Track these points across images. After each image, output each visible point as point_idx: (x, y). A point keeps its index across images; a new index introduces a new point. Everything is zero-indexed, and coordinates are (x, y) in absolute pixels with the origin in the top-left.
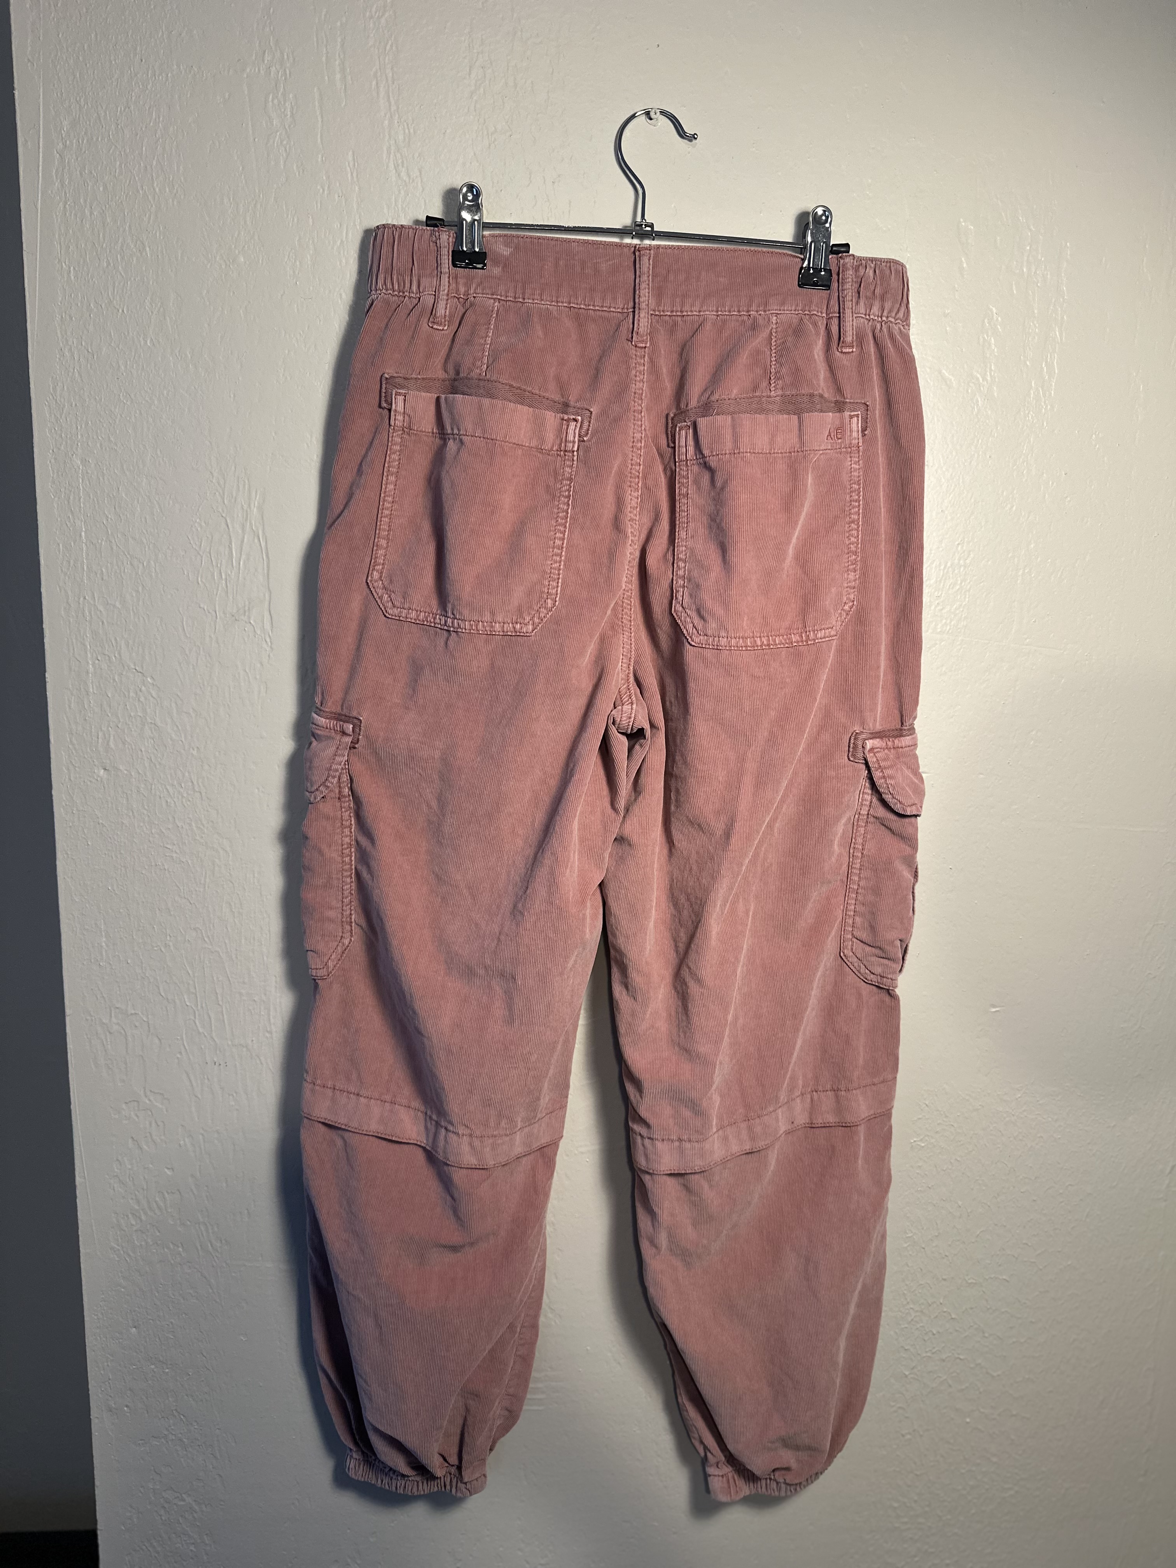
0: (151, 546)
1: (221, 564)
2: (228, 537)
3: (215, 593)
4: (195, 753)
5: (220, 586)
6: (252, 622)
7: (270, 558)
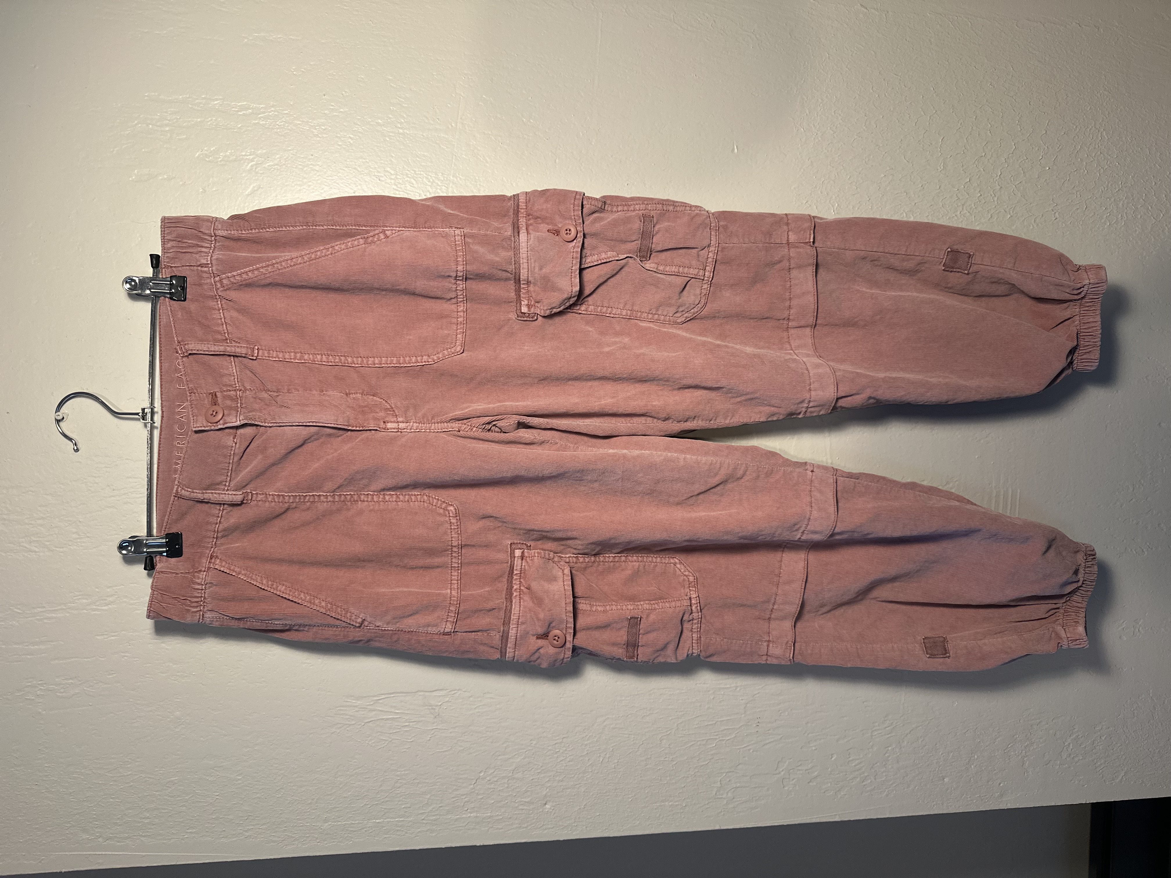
0: (386, 775)
2: (379, 721)
3: (419, 730)
4: (534, 742)
6: (440, 704)
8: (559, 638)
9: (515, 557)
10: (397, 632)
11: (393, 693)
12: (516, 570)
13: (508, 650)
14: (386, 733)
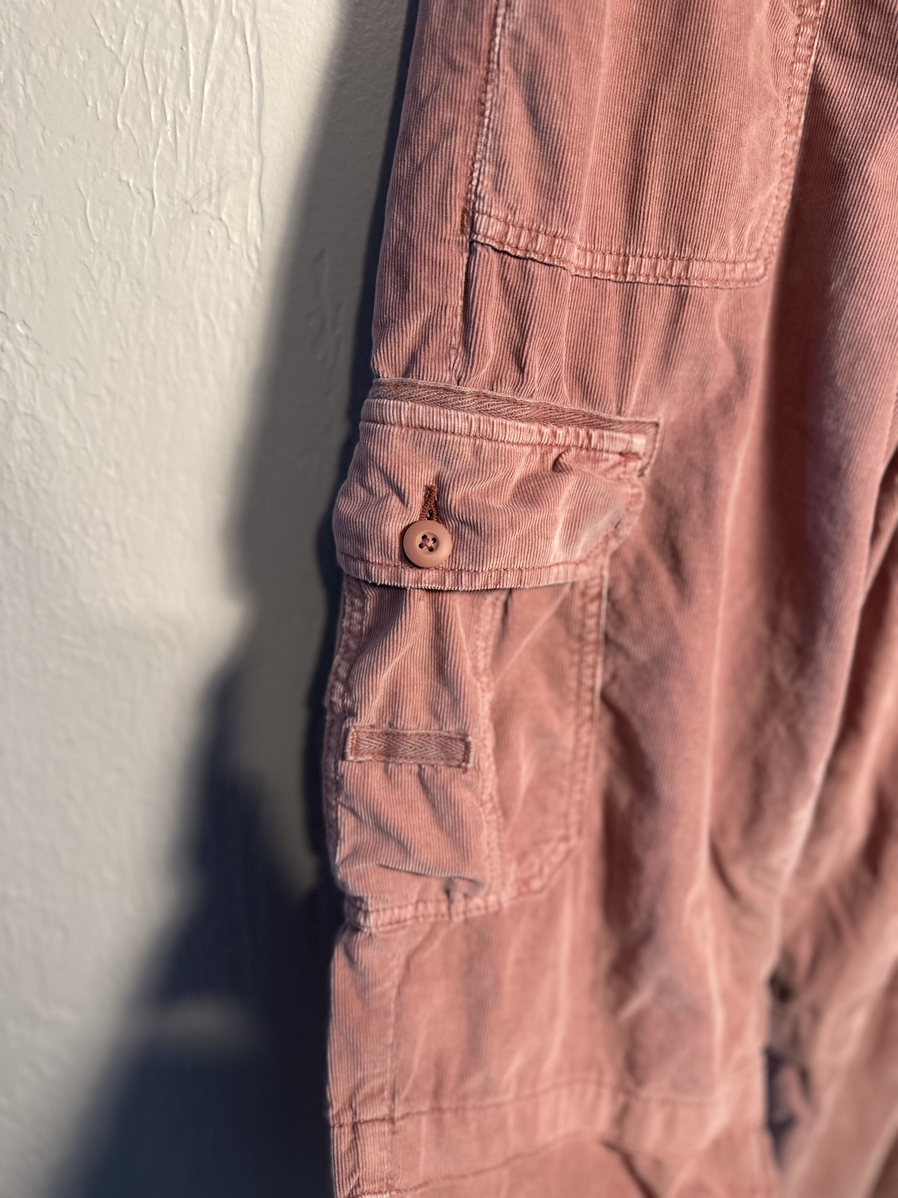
0: (13, 34)
1: (164, 88)
2: (181, 28)
3: (151, 151)
4: (112, 472)
5: (162, 136)
6: (224, 217)
7: (266, 83)
8: (431, 550)
9: (630, 432)
10: (484, 64)
11: (260, 79)
12: (601, 437)
13: (407, 406)
14: (143, 47)
